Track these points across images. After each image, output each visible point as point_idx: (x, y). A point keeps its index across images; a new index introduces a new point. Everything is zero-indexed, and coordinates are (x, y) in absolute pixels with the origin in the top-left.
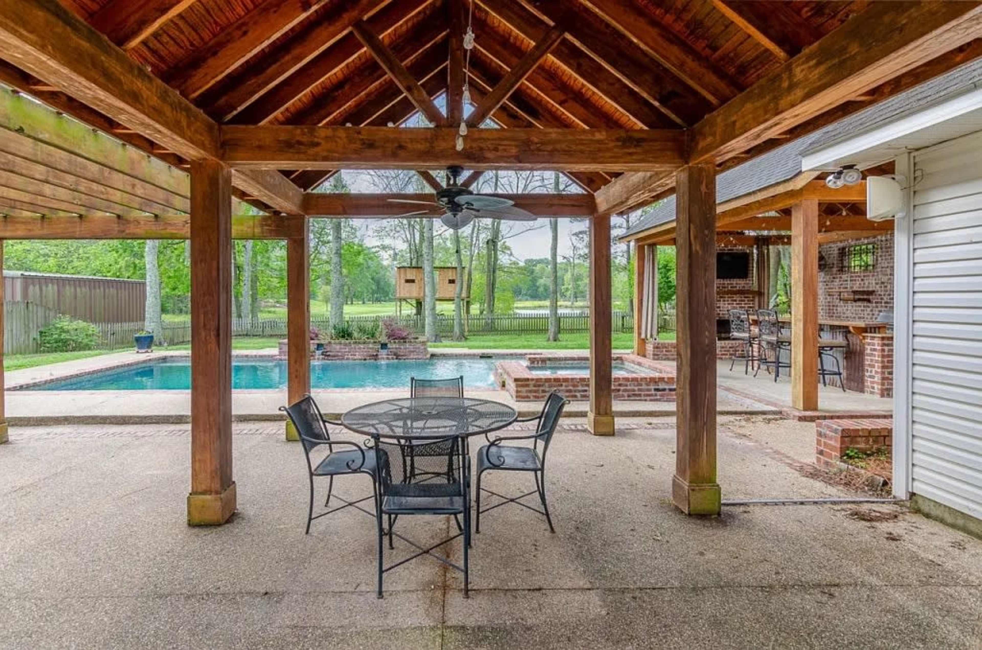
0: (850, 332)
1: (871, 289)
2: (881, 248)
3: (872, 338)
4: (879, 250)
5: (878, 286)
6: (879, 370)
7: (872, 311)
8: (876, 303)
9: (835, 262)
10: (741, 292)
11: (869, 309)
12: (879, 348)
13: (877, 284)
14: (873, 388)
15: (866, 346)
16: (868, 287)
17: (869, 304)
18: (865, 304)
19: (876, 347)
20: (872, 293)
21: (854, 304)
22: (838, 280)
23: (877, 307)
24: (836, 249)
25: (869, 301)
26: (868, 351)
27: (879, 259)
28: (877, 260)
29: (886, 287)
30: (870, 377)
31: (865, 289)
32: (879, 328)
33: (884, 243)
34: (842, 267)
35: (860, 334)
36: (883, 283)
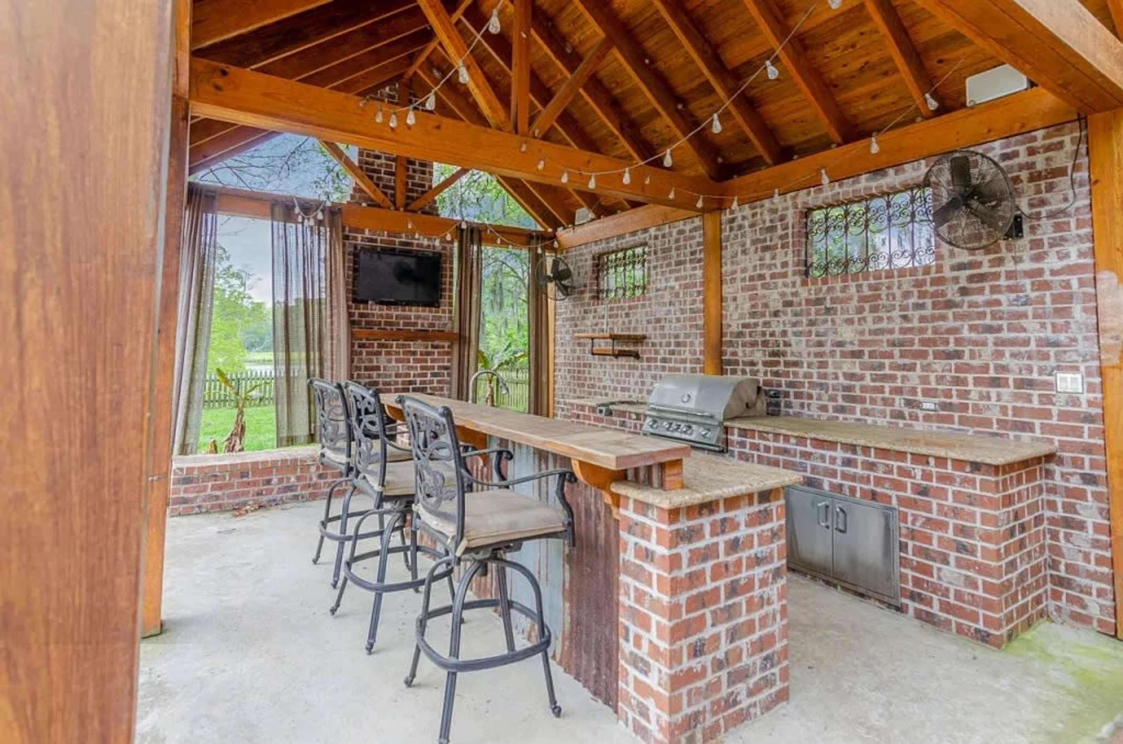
0: (573, 478)
1: (639, 333)
2: (655, 253)
3: (643, 507)
4: (653, 257)
5: (650, 326)
6: (663, 645)
7: (641, 376)
8: (648, 360)
9: (588, 282)
10: (424, 335)
11: (637, 373)
12: (662, 551)
13: (649, 322)
14: (644, 712)
15: (624, 535)
16: (635, 329)
17: (637, 363)
18: (632, 361)
19: (653, 545)
20: (640, 340)
21: (615, 362)
22: (591, 316)
23: (649, 368)
24: (589, 257)
25: (637, 356)
26: (628, 556)
27: (653, 272)
28: (649, 276)
29: (662, 328)
30: (636, 661)
31: (632, 333)
32: (662, 466)
33: (658, 242)
34: (599, 291)
35: (603, 486)
36: (658, 321)
